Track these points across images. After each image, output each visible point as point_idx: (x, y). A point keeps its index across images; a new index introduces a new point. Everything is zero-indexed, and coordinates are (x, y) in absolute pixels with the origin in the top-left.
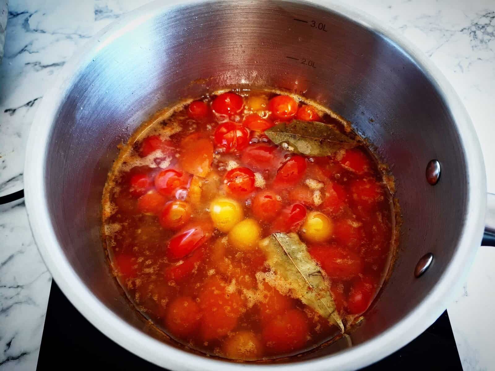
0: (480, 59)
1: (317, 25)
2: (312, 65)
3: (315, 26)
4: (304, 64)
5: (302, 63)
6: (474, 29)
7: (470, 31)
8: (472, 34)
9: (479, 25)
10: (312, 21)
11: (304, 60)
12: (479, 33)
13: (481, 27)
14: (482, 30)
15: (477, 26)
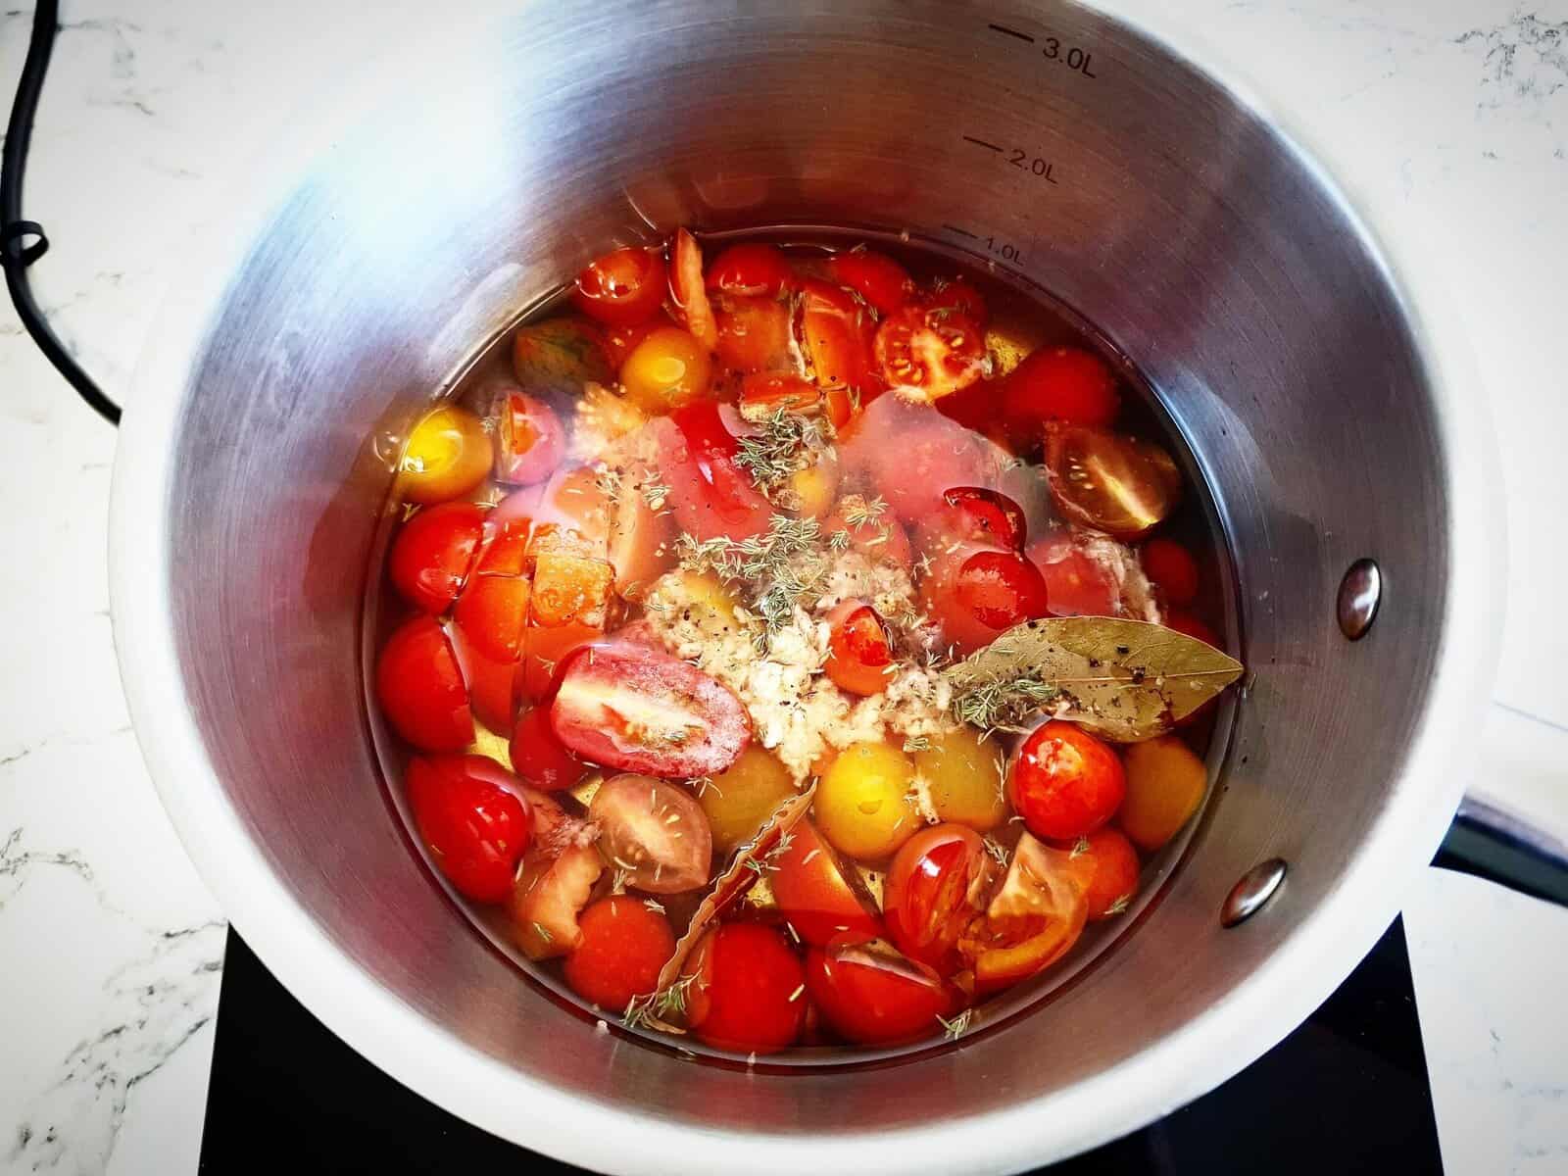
0: (1492, 155)
1: (1064, 53)
2: (1046, 171)
3: (1056, 53)
4: (1020, 166)
5: (1013, 161)
6: (1511, 37)
7: (1494, 43)
8: (1500, 54)
9: (1538, 22)
10: (1049, 40)
11: (1019, 155)
12: (1526, 59)
13: (1542, 31)
14: (1543, 47)
15: (1533, 25)
